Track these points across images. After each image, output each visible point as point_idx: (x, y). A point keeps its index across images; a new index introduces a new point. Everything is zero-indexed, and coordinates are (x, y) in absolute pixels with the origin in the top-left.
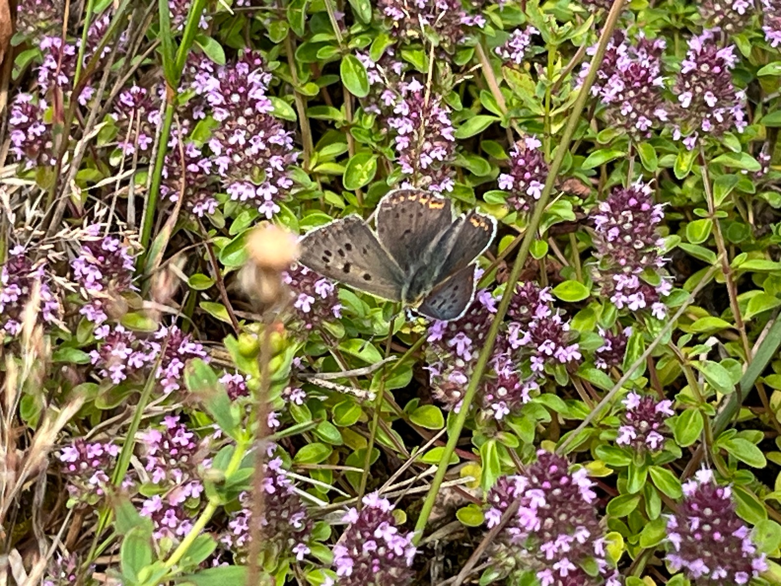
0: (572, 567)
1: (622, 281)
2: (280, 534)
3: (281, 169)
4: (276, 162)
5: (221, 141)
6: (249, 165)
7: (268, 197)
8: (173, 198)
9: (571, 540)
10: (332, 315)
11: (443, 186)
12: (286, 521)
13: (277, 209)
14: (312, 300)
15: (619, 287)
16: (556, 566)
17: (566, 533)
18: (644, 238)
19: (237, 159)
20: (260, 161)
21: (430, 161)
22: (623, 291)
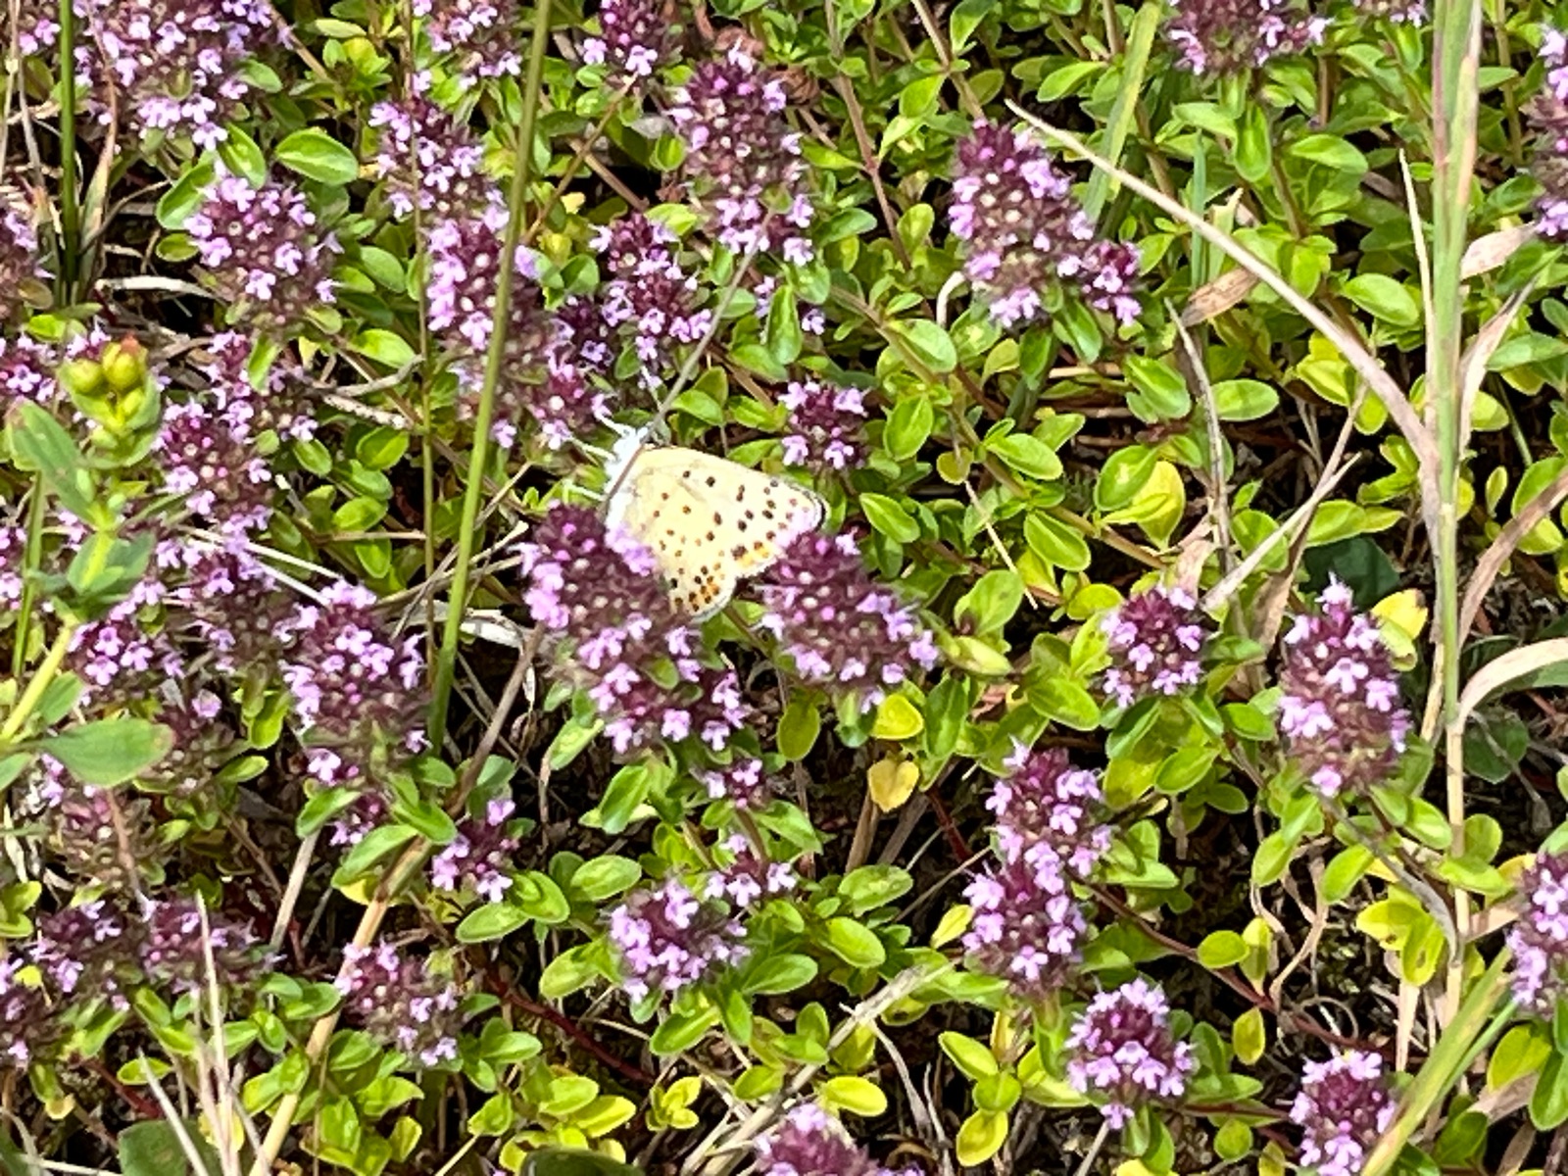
0: (635, 677)
1: (729, 209)
2: (262, 655)
3: (218, 71)
4: (209, 61)
5: (118, 34)
6: (165, 70)
7: (200, 118)
8: (104, 119)
9: (622, 635)
10: (316, 296)
11: (502, 66)
12: (267, 633)
13: (222, 134)
14: (271, 279)
15: (726, 220)
16: (609, 678)
17: (612, 625)
18: (752, 138)
19: (146, 61)
20: (182, 61)
21: (470, 30)
22: (735, 223)
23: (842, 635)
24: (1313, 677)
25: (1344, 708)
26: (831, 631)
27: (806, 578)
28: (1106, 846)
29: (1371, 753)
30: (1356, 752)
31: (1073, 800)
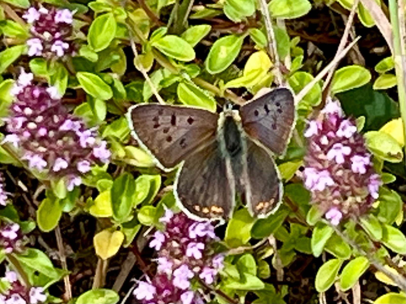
23: (53, 146)
24: (322, 156)
25: (340, 173)
26: (46, 143)
27: (28, 111)
28: (221, 267)
29: (359, 199)
30: (350, 199)
31: (199, 239)
